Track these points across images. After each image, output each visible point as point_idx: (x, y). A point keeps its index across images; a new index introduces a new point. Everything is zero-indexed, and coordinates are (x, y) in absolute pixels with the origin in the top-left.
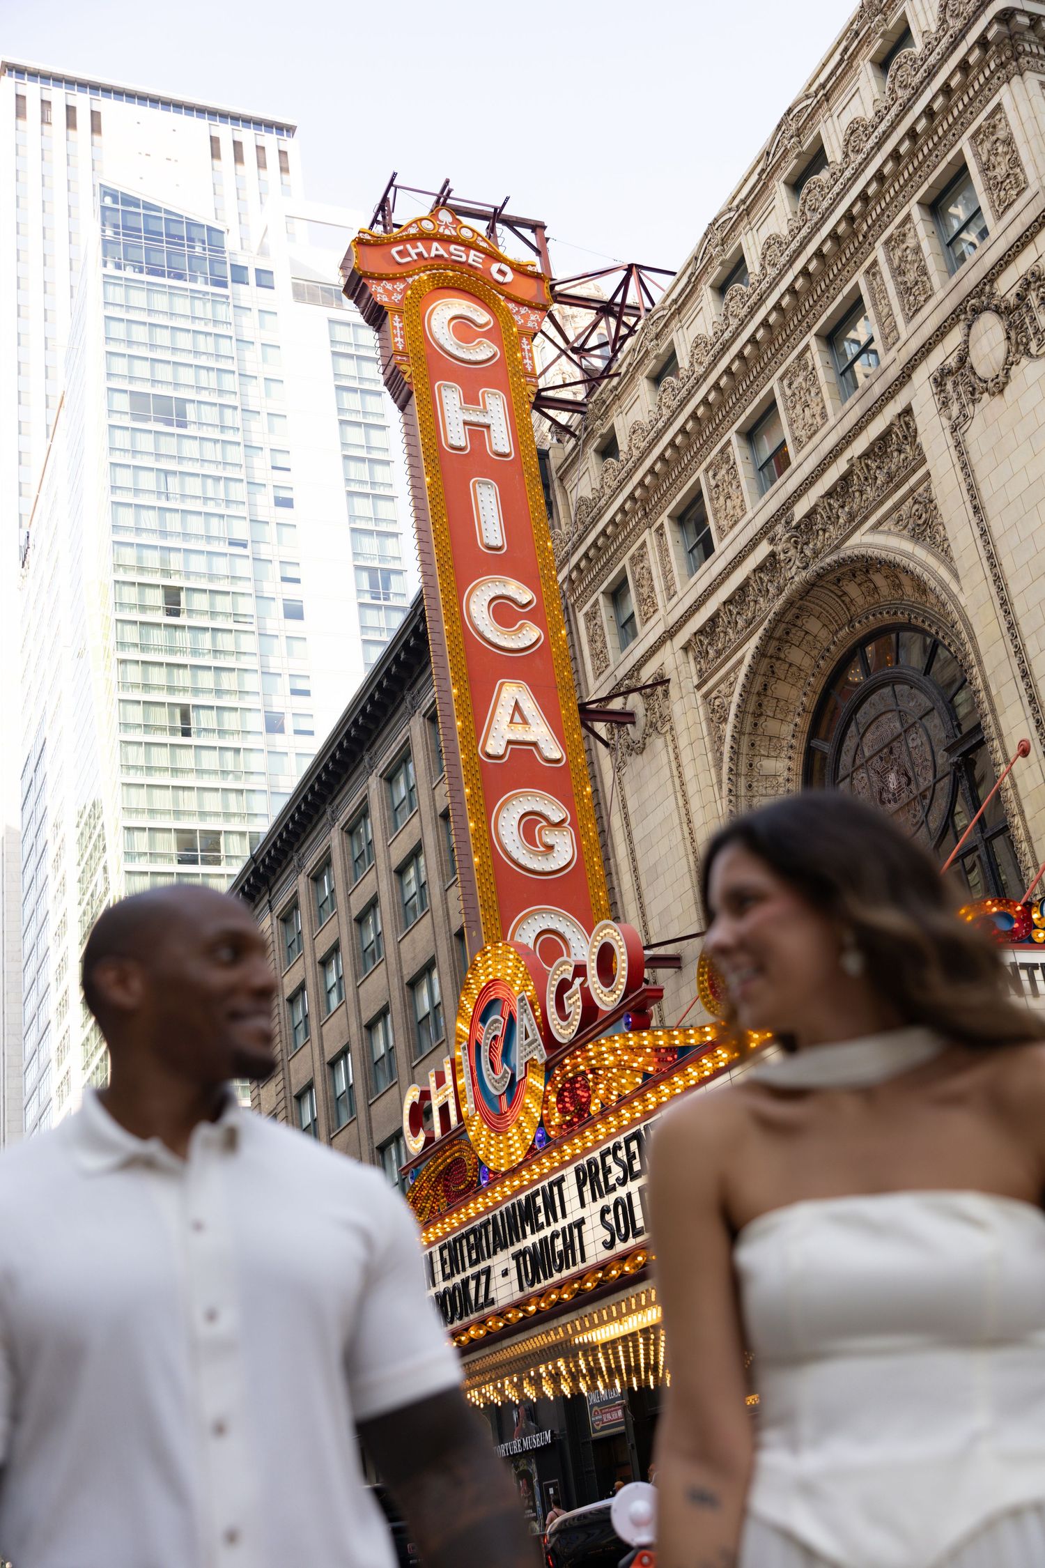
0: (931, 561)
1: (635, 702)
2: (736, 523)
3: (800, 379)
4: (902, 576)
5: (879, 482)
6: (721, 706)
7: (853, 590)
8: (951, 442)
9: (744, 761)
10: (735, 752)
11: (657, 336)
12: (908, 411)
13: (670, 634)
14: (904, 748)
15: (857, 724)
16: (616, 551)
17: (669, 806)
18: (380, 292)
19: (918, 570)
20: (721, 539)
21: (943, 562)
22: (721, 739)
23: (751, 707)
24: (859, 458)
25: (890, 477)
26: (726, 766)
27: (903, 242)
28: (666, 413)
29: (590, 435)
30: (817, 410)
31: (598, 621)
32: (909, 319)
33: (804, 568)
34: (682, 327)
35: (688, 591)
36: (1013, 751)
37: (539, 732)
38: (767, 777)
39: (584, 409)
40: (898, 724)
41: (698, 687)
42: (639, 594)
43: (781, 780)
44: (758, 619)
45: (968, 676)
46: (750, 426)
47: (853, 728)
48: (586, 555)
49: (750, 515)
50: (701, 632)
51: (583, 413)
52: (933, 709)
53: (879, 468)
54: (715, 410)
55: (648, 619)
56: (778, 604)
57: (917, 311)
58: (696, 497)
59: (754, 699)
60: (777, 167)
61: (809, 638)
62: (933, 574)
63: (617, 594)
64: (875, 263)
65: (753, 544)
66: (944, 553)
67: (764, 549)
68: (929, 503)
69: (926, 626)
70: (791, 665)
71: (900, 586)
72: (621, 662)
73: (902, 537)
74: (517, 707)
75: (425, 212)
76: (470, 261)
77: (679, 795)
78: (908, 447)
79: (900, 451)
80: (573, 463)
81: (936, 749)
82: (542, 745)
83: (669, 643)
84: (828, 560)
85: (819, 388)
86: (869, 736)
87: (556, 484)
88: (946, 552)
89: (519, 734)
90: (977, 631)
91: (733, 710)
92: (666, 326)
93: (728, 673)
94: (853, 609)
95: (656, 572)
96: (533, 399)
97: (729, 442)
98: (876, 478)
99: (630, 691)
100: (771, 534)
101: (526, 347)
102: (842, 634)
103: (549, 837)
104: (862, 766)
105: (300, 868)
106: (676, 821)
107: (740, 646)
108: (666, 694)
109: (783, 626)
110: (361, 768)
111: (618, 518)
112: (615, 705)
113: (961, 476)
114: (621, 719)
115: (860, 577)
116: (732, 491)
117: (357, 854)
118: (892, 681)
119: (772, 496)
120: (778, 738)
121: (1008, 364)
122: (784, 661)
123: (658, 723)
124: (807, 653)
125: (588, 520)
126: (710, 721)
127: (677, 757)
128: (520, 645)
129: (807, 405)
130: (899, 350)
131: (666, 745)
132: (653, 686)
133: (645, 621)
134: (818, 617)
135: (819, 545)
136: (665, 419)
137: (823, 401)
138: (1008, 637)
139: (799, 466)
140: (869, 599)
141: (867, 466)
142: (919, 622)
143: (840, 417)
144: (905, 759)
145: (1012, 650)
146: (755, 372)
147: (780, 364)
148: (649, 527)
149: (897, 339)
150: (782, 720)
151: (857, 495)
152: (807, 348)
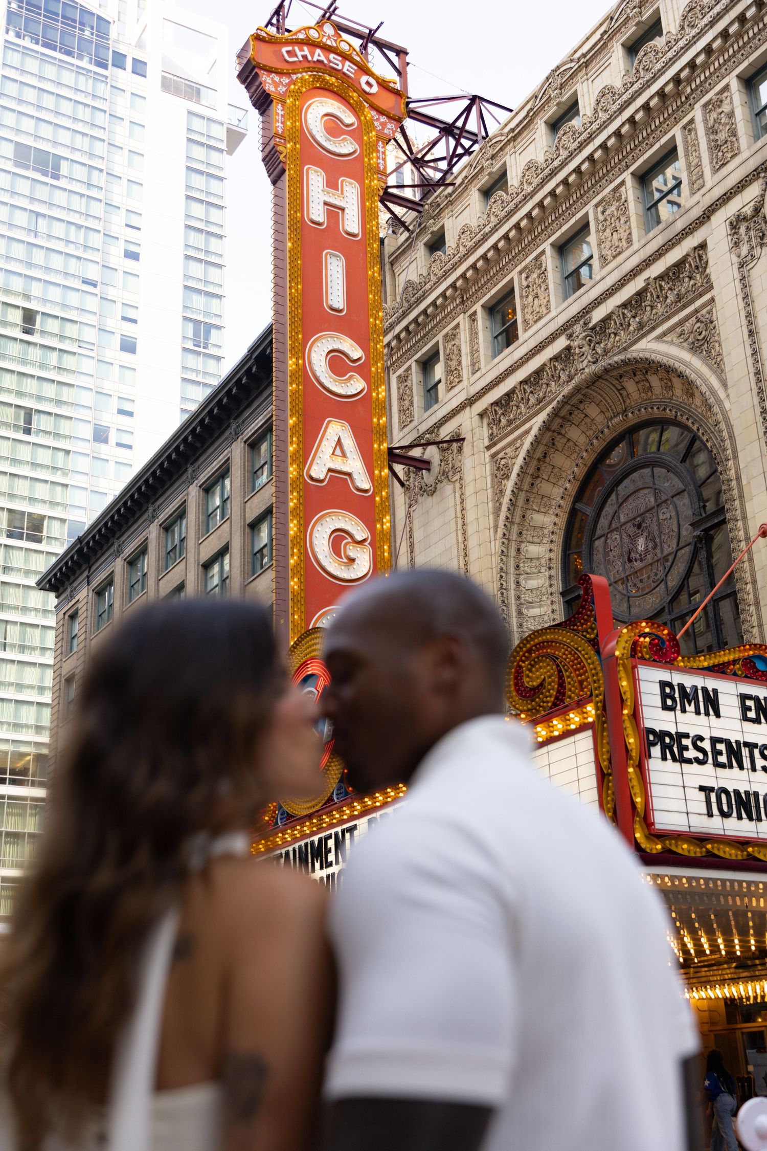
0: (705, 370)
1: (432, 453)
2: (540, 318)
3: (613, 208)
4: (676, 379)
5: (668, 301)
6: (506, 465)
7: (630, 386)
8: (738, 276)
9: (518, 513)
10: (513, 504)
11: (493, 157)
12: (703, 246)
13: (470, 402)
14: (655, 519)
15: (617, 495)
16: (433, 328)
18: (269, 82)
19: (693, 376)
20: (525, 331)
21: (715, 372)
22: (502, 492)
23: (531, 470)
24: (655, 279)
25: (679, 298)
26: (503, 514)
27: (719, 107)
28: (494, 220)
29: (423, 230)
30: (624, 235)
31: (409, 383)
32: (715, 171)
33: (594, 363)
34: (515, 152)
35: (491, 368)
36: (754, 531)
37: (354, 465)
38: (535, 528)
39: (420, 209)
40: (652, 499)
41: (488, 448)
42: (447, 366)
43: (546, 531)
44: (548, 399)
45: (720, 468)
46: (563, 241)
47: (613, 497)
48: (406, 329)
49: (553, 313)
50: (496, 403)
51: (418, 211)
52: (684, 491)
53: (670, 289)
54: (536, 224)
55: (452, 387)
56: (567, 389)
57: (723, 165)
58: (508, 294)
59: (534, 463)
60: (618, 30)
61: (588, 420)
62: (705, 381)
63: (427, 365)
64: (692, 121)
65: (553, 337)
66: (717, 365)
67: (561, 343)
68: (710, 323)
69: (689, 423)
70: (569, 440)
71: (671, 388)
72: (424, 420)
73: (683, 348)
74: (339, 442)
75: (312, 23)
76: (345, 70)
77: (460, 533)
78: (698, 276)
79: (690, 278)
80: (404, 251)
81: (681, 523)
82: (355, 476)
83: (468, 409)
84: (616, 359)
85: (629, 218)
86: (626, 505)
87: (387, 267)
88: (719, 364)
89: (338, 464)
90: (737, 432)
91: (516, 470)
92: (501, 149)
93: (515, 440)
94: (628, 401)
95: (465, 349)
96: (381, 193)
97: (543, 252)
98: (666, 298)
99: (429, 443)
100: (568, 332)
101: (381, 150)
102: (616, 420)
103: (352, 551)
104: (616, 529)
105: (119, 552)
106: (455, 553)
107: (529, 419)
108: (460, 450)
109: (568, 407)
110: (184, 478)
111: (439, 302)
112: (416, 452)
113: (742, 304)
114: (418, 465)
115: (639, 377)
116: (541, 292)
117: (169, 548)
118: (652, 464)
119: (576, 300)
120: (549, 498)
122: (563, 435)
123: (451, 473)
124: (584, 432)
125: (413, 300)
126: (494, 476)
127: (462, 502)
128: (348, 392)
129: (615, 230)
130: (702, 196)
131: (454, 492)
132: (450, 442)
133: (449, 389)
134: (598, 405)
135: (610, 345)
136: (491, 225)
137: (630, 228)
138: (763, 439)
139: (603, 279)
140: (644, 396)
141: (660, 286)
142: (683, 419)
143: (644, 243)
144: (654, 528)
145: (765, 450)
146: (575, 197)
147: (597, 193)
148: (464, 312)
149: (703, 186)
150: (554, 484)
151: (648, 308)
152: (623, 183)
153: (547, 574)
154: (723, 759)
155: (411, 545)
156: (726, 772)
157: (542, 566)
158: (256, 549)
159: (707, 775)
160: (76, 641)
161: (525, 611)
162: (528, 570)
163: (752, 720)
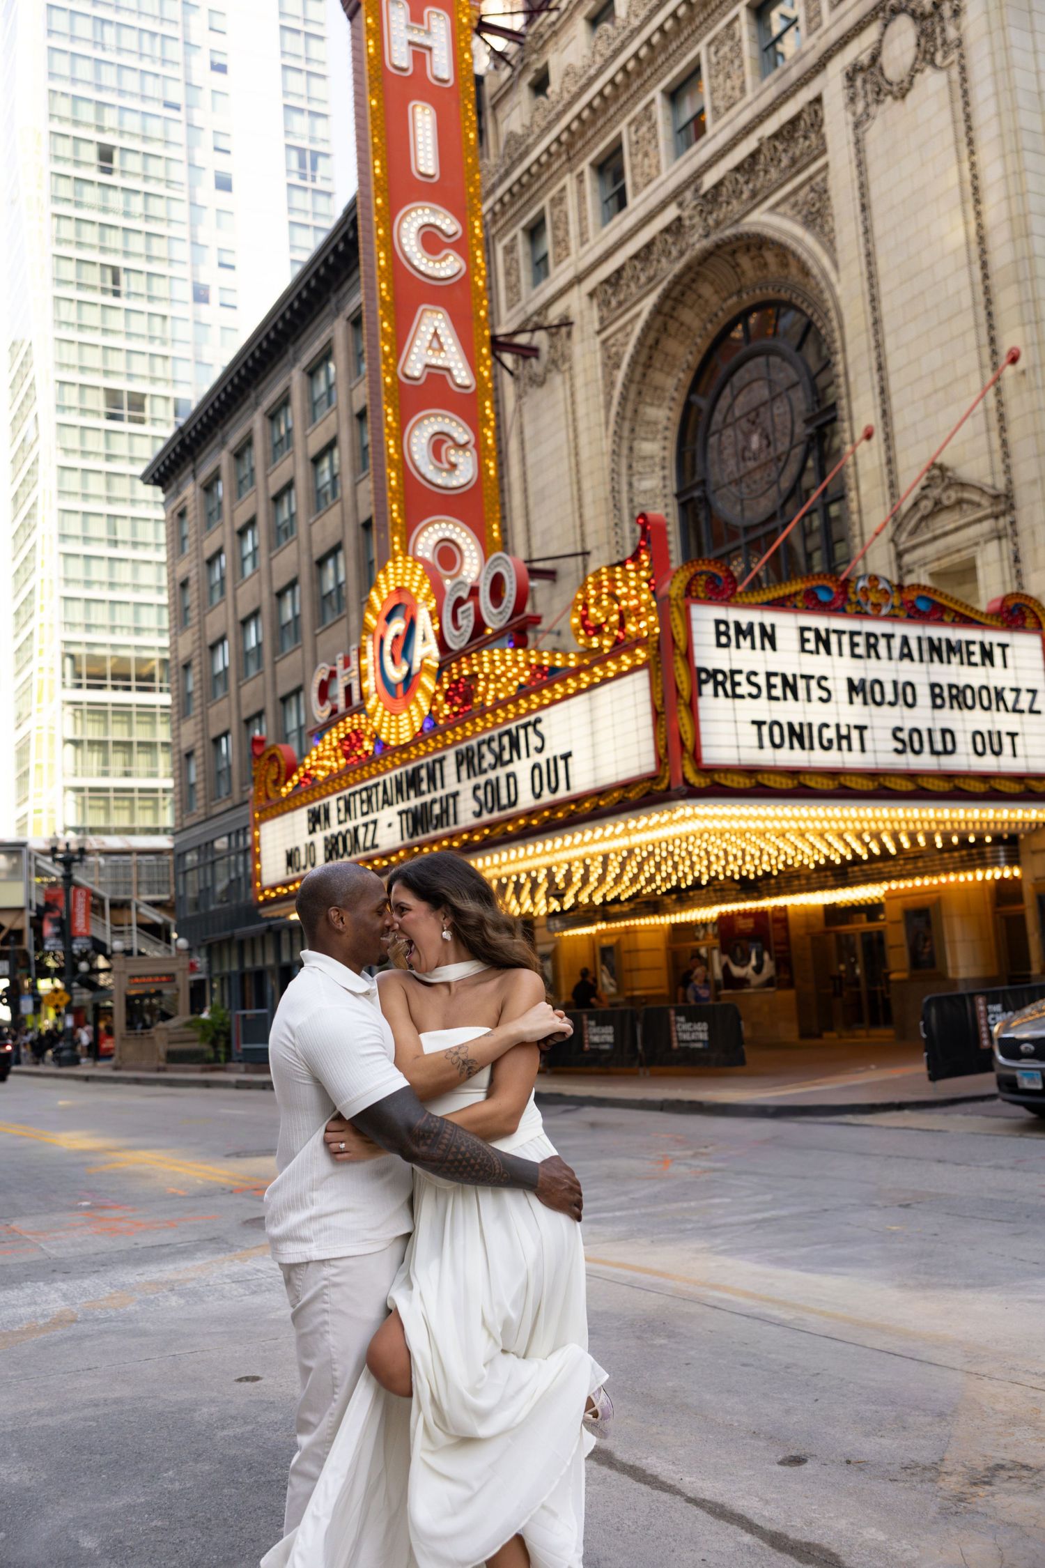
0: (817, 250)
1: (540, 339)
2: (650, 182)
3: (726, 49)
4: (790, 258)
5: (783, 164)
6: (617, 354)
7: (745, 261)
8: (852, 139)
9: (630, 407)
10: (624, 398)
12: (818, 100)
13: (579, 279)
14: (769, 414)
15: (732, 386)
16: (538, 190)
17: (562, 437)
19: (805, 256)
20: (635, 195)
21: (827, 251)
22: (612, 384)
23: (643, 358)
24: (770, 138)
25: (794, 161)
26: (614, 408)
28: (599, 61)
29: (526, 67)
30: (737, 83)
31: (515, 255)
32: (833, 7)
33: (705, 237)
35: (599, 241)
36: (859, 434)
37: (452, 358)
38: (648, 423)
39: (521, 40)
40: (767, 392)
41: (599, 333)
42: (555, 236)
43: (660, 427)
44: (658, 278)
45: (833, 360)
46: (674, 86)
47: (727, 391)
48: (510, 190)
49: (663, 176)
50: (607, 281)
51: (521, 44)
52: (798, 383)
53: (785, 151)
54: (645, 65)
55: (560, 262)
56: (678, 267)
58: (616, 150)
59: (645, 352)
61: (701, 302)
62: (817, 261)
63: (535, 231)
65: (663, 206)
66: (829, 243)
67: (671, 213)
68: (822, 193)
69: (804, 306)
70: (682, 324)
71: (786, 265)
72: (533, 298)
73: (796, 221)
74: (436, 335)
77: (571, 430)
78: (813, 136)
79: (806, 137)
80: (506, 93)
81: (795, 419)
82: (455, 372)
83: (576, 289)
84: (727, 232)
85: (742, 62)
86: (741, 399)
87: (488, 112)
88: (832, 242)
89: (435, 359)
90: (847, 321)
91: (627, 359)
93: (626, 325)
94: (743, 280)
95: (573, 216)
96: (475, 24)
97: (653, 101)
98: (780, 161)
99: (538, 327)
100: (680, 199)
102: (731, 302)
103: (454, 456)
104: (730, 425)
105: (223, 443)
106: (565, 452)
107: (640, 300)
108: (569, 335)
109: (679, 288)
110: (285, 360)
111: (544, 159)
112: (522, 339)
113: (855, 173)
114: (528, 353)
115: (754, 252)
116: (651, 148)
117: (277, 439)
118: (767, 352)
119: (686, 162)
120: (663, 389)
121: (914, 71)
122: (676, 319)
123: (560, 361)
124: (697, 315)
125: (516, 156)
126: (605, 365)
127: (572, 395)
128: (443, 274)
129: (728, 76)
130: (819, 38)
131: (564, 383)
132: (558, 326)
133: (558, 263)
134: (712, 284)
135: (721, 216)
136: (597, 66)
137: (743, 74)
138: (871, 332)
139: (714, 136)
140: (759, 273)
141: (775, 148)
142: (798, 302)
143: (759, 94)
144: (768, 424)
145: (873, 344)
146: (686, 33)
147: (710, 29)
148: (571, 170)
149: (820, 25)
150: (668, 374)
151: (762, 174)
152: (737, 18)
153: (661, 474)
155: (522, 443)
156: (781, 704)
157: (655, 464)
158: (365, 443)
159: (763, 709)
160: (187, 543)
162: (641, 470)
163: (811, 652)
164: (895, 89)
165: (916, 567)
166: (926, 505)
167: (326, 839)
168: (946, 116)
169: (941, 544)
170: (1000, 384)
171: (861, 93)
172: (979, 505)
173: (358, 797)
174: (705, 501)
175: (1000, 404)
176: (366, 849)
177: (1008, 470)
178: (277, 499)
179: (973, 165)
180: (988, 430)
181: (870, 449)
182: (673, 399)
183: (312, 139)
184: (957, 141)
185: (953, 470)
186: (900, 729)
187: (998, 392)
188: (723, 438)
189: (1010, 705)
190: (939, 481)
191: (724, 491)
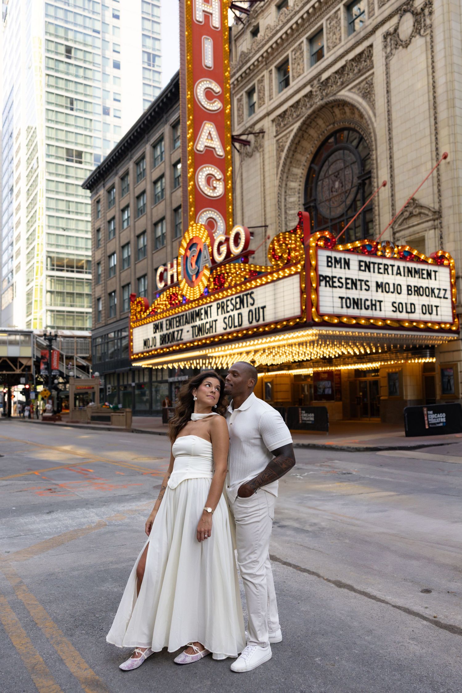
0: (367, 108)
1: (251, 138)
2: (300, 75)
3: (334, 22)
4: (356, 111)
5: (355, 72)
6: (282, 146)
7: (337, 111)
8: (384, 63)
9: (287, 167)
10: (285, 164)
12: (371, 46)
13: (268, 114)
14: (343, 174)
15: (329, 162)
16: (253, 76)
17: (258, 179)
19: (362, 110)
20: (293, 81)
21: (371, 109)
22: (280, 158)
23: (293, 148)
24: (350, 61)
25: (360, 71)
26: (281, 168)
28: (281, 24)
29: (250, 24)
30: (338, 37)
31: (242, 103)
32: (380, 7)
33: (322, 100)
35: (278, 98)
36: (381, 184)
37: (216, 144)
38: (294, 175)
39: (248, 13)
40: (343, 165)
41: (275, 137)
42: (259, 96)
43: (298, 176)
44: (301, 116)
45: (371, 153)
46: (311, 36)
47: (327, 163)
48: (241, 76)
49: (305, 74)
50: (280, 116)
51: (248, 15)
52: (356, 162)
53: (356, 66)
54: (300, 27)
55: (261, 106)
56: (310, 112)
57: (384, 4)
58: (286, 62)
59: (294, 145)
61: (318, 126)
62: (367, 112)
63: (250, 93)
65: (305, 86)
67: (308, 89)
68: (371, 85)
69: (360, 131)
70: (310, 135)
71: (354, 113)
72: (248, 121)
73: (359, 96)
74: (210, 134)
77: (262, 176)
78: (368, 61)
79: (365, 61)
80: (241, 35)
81: (354, 176)
82: (217, 150)
83: (267, 118)
84: (331, 98)
85: (340, 28)
86: (332, 166)
87: (233, 42)
88: (373, 105)
89: (209, 144)
90: (378, 137)
91: (286, 148)
93: (287, 134)
94: (336, 118)
95: (267, 88)
96: (230, 5)
97: (302, 42)
98: (354, 70)
99: (251, 133)
100: (312, 83)
102: (330, 127)
103: (215, 184)
104: (327, 177)
105: (116, 174)
106: (259, 185)
107: (293, 124)
108: (263, 137)
109: (309, 120)
110: (143, 141)
111: (256, 63)
112: (244, 137)
113: (385, 77)
114: (245, 143)
115: (341, 107)
116: (300, 62)
117: (139, 173)
118: (344, 148)
119: (315, 68)
120: (300, 161)
121: (412, 36)
122: (307, 133)
123: (259, 147)
124: (316, 132)
125: (244, 61)
126: (277, 150)
127: (263, 161)
128: (213, 109)
129: (334, 34)
130: (373, 20)
131: (260, 156)
132: (259, 133)
133: (260, 107)
134: (323, 119)
135: (329, 92)
136: (280, 26)
137: (341, 33)
138: (388, 143)
139: (327, 58)
140: (342, 116)
141: (352, 64)
142: (358, 129)
143: (346, 42)
144: (343, 178)
145: (388, 148)
146: (318, 14)
147: (328, 13)
148: (267, 69)
149: (373, 15)
150: (303, 155)
151: (346, 75)
152: (339, 9)
153: (298, 195)
154: (349, 286)
155: (242, 180)
156: (350, 291)
157: (296, 192)
158: (176, 176)
159: (343, 292)
160: (100, 213)
161: (288, 212)
162: (290, 193)
163: (363, 271)
164: (404, 43)
165: (401, 239)
166: (407, 214)
167: (161, 336)
168: (424, 57)
169: (411, 230)
170: (439, 167)
171: (389, 44)
172: (427, 215)
173: (175, 320)
174: (315, 208)
175: (439, 175)
176: (177, 340)
177: (440, 201)
178: (138, 198)
179: (433, 77)
180: (433, 185)
181: (385, 190)
182: (304, 165)
183: (154, 49)
184: (428, 67)
185: (418, 201)
186: (395, 303)
187: (438, 170)
188: (324, 183)
189: (436, 295)
190: (412, 204)
191: (323, 204)
